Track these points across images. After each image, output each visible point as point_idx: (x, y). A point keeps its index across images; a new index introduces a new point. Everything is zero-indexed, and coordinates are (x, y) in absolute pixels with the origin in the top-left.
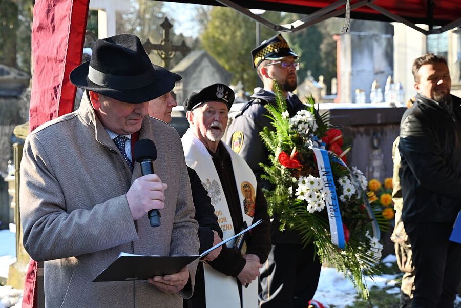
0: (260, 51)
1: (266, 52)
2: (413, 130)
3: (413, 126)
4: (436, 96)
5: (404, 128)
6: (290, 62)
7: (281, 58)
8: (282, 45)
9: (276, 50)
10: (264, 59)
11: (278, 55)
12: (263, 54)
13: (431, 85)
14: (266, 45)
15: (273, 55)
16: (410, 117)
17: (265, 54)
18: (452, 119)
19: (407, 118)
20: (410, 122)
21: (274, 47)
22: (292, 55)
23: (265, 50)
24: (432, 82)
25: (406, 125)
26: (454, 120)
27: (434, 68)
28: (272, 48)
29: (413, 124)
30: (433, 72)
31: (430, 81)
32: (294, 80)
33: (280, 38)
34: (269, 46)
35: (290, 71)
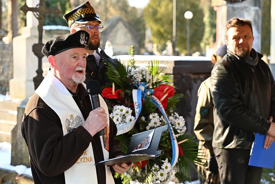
0: (71, 15)
1: (75, 16)
2: (220, 75)
3: (220, 72)
4: (238, 52)
5: (213, 74)
6: (94, 26)
7: (87, 22)
8: (88, 11)
9: (83, 15)
10: (74, 23)
11: (84, 20)
12: (73, 18)
13: (235, 43)
14: (76, 11)
15: (81, 19)
16: (219, 66)
17: (75, 18)
18: (252, 70)
19: (217, 66)
20: (218, 69)
21: (81, 13)
22: (97, 19)
23: (75, 15)
24: (236, 41)
25: (215, 71)
26: (253, 71)
27: (237, 31)
28: (80, 14)
29: (220, 71)
30: (236, 34)
31: (235, 40)
32: (97, 41)
33: (87, 5)
34: (78, 12)
35: (93, 32)
